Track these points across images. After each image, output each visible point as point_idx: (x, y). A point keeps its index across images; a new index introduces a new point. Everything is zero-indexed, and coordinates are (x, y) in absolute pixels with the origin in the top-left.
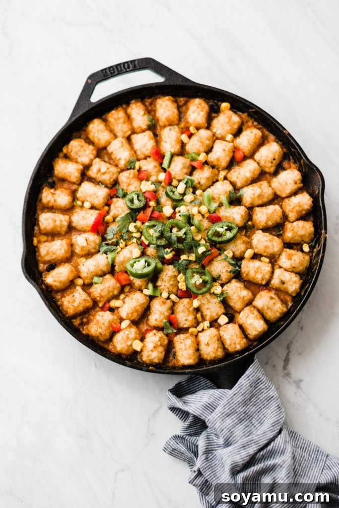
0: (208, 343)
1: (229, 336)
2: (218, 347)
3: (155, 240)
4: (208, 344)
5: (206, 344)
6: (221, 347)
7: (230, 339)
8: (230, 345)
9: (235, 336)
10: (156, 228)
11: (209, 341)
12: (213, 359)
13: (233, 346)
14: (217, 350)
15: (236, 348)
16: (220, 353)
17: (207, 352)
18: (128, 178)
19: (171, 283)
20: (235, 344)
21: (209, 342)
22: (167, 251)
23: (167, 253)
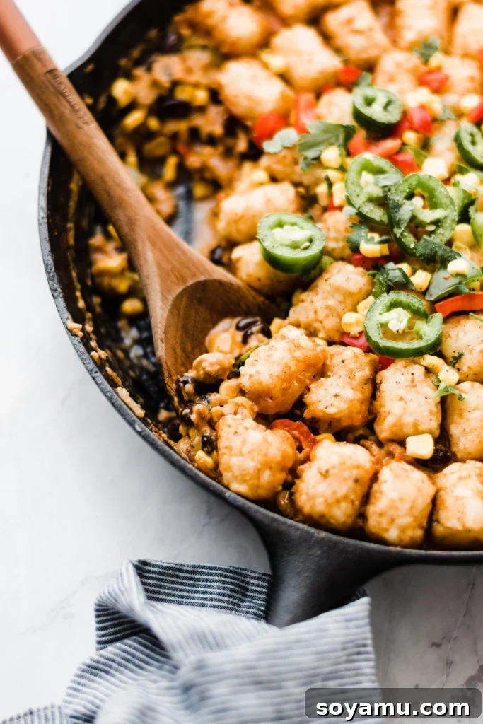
0: (327, 471)
1: (395, 496)
2: (345, 497)
3: (363, 198)
4: (325, 475)
5: (323, 470)
6: (353, 502)
7: (392, 501)
8: (381, 515)
9: (407, 506)
10: (381, 176)
11: (333, 467)
12: (315, 516)
13: (384, 522)
14: (338, 501)
15: (386, 530)
16: (341, 514)
17: (312, 491)
18: (399, 65)
19: (331, 302)
20: (392, 520)
21: (331, 472)
22: (373, 238)
23: (370, 241)
